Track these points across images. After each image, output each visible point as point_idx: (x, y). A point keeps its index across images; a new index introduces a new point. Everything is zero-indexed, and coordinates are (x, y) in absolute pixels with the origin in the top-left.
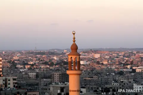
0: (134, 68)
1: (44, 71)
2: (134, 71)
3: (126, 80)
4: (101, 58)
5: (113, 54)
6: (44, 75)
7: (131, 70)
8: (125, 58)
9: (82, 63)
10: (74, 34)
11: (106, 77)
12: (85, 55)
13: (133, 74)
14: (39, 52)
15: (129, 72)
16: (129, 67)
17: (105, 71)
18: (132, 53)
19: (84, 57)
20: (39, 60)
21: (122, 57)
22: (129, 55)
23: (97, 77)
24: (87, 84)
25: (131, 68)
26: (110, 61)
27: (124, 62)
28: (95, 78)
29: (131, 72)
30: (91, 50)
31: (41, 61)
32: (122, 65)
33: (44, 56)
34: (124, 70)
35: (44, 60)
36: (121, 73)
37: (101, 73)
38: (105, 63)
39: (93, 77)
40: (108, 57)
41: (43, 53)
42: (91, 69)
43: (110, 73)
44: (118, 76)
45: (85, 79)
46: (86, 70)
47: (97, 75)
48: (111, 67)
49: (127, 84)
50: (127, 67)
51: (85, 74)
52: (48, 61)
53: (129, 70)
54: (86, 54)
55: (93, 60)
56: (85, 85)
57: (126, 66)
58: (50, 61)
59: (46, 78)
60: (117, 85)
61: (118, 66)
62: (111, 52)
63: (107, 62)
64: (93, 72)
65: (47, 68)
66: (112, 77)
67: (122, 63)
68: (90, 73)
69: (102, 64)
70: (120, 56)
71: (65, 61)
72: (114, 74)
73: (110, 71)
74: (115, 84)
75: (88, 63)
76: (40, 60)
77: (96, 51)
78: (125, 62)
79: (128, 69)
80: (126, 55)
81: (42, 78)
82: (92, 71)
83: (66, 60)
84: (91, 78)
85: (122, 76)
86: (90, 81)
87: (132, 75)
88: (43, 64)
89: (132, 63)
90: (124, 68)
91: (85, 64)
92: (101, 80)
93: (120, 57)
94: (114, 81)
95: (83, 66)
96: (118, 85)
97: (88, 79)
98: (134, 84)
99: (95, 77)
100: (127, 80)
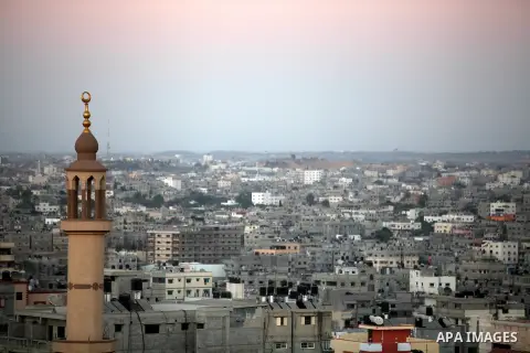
0: (428, 219)
1: (125, 223)
2: (427, 228)
3: (394, 260)
4: (322, 182)
5: (368, 173)
6: (126, 239)
7: (417, 226)
8: (403, 185)
9: (257, 198)
10: (86, 102)
11: (328, 247)
12: (271, 174)
13: (421, 239)
14: (119, 161)
15: (412, 231)
16: (411, 214)
17: (329, 228)
18: (428, 167)
19: (267, 178)
20: (115, 187)
21: (395, 181)
22: (421, 176)
23: (298, 245)
24: (257, 270)
25: (420, 219)
26: (351, 195)
27: (398, 199)
28: (292, 251)
29: (417, 233)
30: (293, 156)
31: (123, 189)
32: (391, 208)
33: (134, 174)
34: (393, 226)
35: (131, 189)
36: (383, 236)
37: (313, 234)
38: (334, 200)
39: (284, 248)
40: (350, 180)
41: (136, 166)
42: (285, 221)
43: (345, 235)
44: (369, 244)
45: (257, 254)
46: (267, 223)
47: (300, 241)
48: (351, 214)
49: (392, 271)
50: (405, 215)
51: (261, 237)
52: (144, 191)
53: (412, 227)
54: (275, 170)
55: (296, 189)
56: (251, 274)
57: (404, 212)
58: (151, 192)
59: (133, 248)
60: (351, 273)
61: (374, 212)
62: (359, 164)
63: (341, 198)
64: (291, 230)
65: (140, 214)
66: (347, 248)
67: (392, 201)
68: (279, 232)
69: (326, 204)
70: (388, 177)
71: (201, 194)
72: (357, 238)
73: (346, 227)
74: (345, 270)
75: (275, 200)
76: (119, 187)
77: (310, 162)
78: (403, 200)
79: (409, 221)
80: (410, 175)
81: (119, 249)
82: (288, 225)
83: (204, 190)
84: (280, 251)
85: (384, 245)
86: (273, 260)
87: (416, 242)
88: (127, 200)
89: (423, 202)
90: (395, 219)
91: (269, 202)
92: (313, 259)
93: (390, 181)
94: (340, 262)
95: (258, 210)
96: (357, 273)
97: (270, 251)
98: (413, 273)
99: (292, 245)
100: (399, 259)
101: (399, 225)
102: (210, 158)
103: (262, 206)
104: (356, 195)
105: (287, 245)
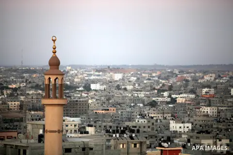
0: (174, 96)
1: (32, 98)
2: (174, 101)
3: (159, 115)
4: (123, 79)
5: (144, 75)
6: (33, 106)
7: (169, 100)
8: (161, 81)
9: (93, 87)
10: (54, 41)
11: (129, 109)
12: (99, 75)
13: (172, 106)
14: (27, 69)
15: (166, 102)
16: (166, 94)
17: (128, 101)
18: (171, 72)
19: (97, 77)
20: (26, 82)
21: (157, 79)
22: (168, 76)
23: (115, 109)
24: (98, 121)
25: (170, 96)
26: (137, 85)
27: (159, 87)
28: (112, 111)
29: (168, 103)
30: (109, 67)
31: (30, 82)
32: (156, 91)
33: (34, 76)
34: (158, 99)
35: (34, 82)
36: (153, 104)
37: (122, 103)
38: (129, 87)
39: (108, 110)
40: (135, 78)
41: (35, 71)
42: (107, 97)
43: (136, 104)
44: (148, 108)
45: (96, 113)
46: (98, 98)
47: (115, 107)
48: (138, 94)
49: (161, 121)
50: (163, 94)
51: (97, 105)
52: (41, 83)
53: (166, 100)
54: (101, 73)
55: (111, 82)
56: (95, 122)
57: (162, 93)
58: (43, 84)
59: (37, 110)
60: (143, 122)
61: (148, 93)
62: (139, 71)
63: (132, 87)
64: (110, 101)
65: (39, 94)
66: (138, 110)
67: (156, 88)
68: (105, 103)
69: (125, 89)
70: (153, 77)
71: (67, 85)
72: (141, 105)
73: (137, 100)
74: (141, 120)
75: (102, 88)
76: (28, 81)
77: (116, 70)
78: (161, 87)
79: (165, 97)
80: (163, 76)
81: (30, 110)
82: (108, 100)
83: (68, 83)
84: (106, 112)
85: (153, 108)
86: (104, 115)
87: (170, 107)
88: (32, 87)
89: (170, 88)
90: (158, 97)
91: (99, 89)
92: (122, 115)
93: (154, 78)
94: (138, 117)
95: (94, 92)
96: (146, 122)
97: (102, 112)
98: (171, 122)
99: (112, 109)
100: (162, 115)
101: (160, 99)
102: (70, 68)
103: (96, 90)
104: (139, 85)
105: (110, 109)
